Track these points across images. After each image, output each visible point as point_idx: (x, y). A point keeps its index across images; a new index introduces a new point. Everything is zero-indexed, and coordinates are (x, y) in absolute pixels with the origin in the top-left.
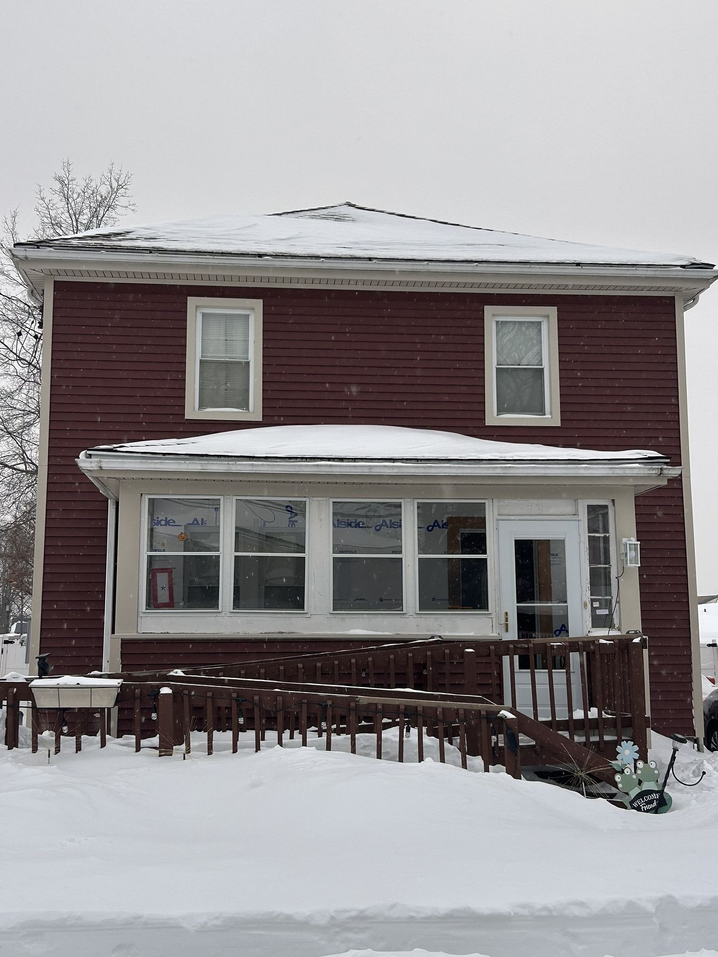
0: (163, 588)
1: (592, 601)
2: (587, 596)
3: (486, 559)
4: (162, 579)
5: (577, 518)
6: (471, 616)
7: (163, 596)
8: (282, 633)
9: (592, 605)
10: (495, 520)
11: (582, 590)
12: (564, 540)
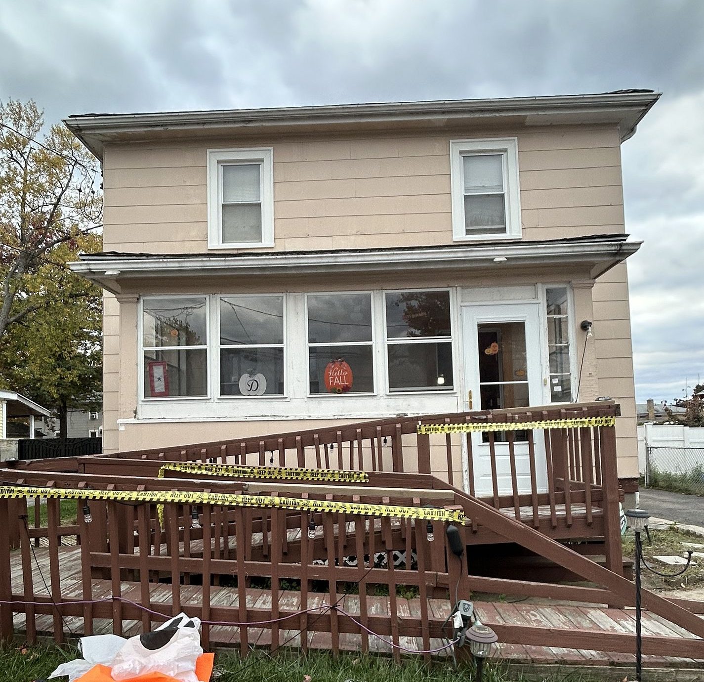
0: (159, 379)
1: (552, 377)
2: (547, 374)
3: (450, 343)
4: (158, 371)
5: (537, 302)
6: (437, 396)
7: (160, 386)
8: (265, 416)
9: (551, 381)
10: (459, 306)
11: (542, 369)
12: (524, 322)
